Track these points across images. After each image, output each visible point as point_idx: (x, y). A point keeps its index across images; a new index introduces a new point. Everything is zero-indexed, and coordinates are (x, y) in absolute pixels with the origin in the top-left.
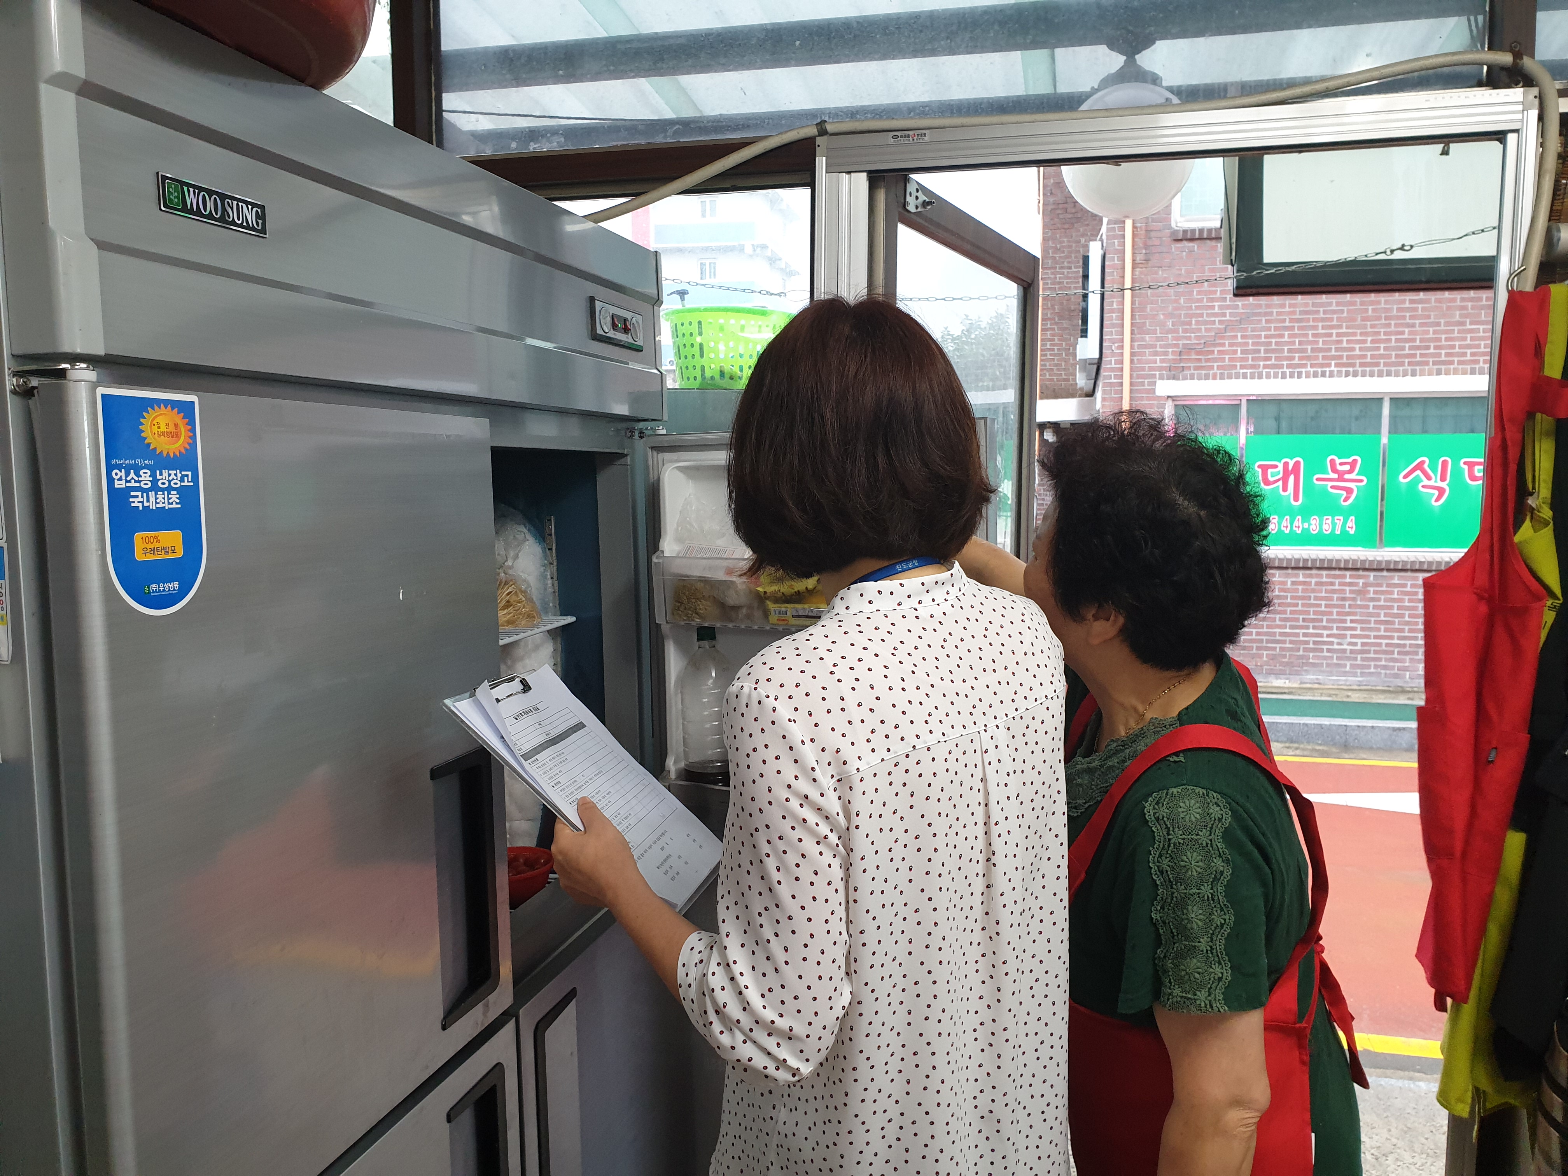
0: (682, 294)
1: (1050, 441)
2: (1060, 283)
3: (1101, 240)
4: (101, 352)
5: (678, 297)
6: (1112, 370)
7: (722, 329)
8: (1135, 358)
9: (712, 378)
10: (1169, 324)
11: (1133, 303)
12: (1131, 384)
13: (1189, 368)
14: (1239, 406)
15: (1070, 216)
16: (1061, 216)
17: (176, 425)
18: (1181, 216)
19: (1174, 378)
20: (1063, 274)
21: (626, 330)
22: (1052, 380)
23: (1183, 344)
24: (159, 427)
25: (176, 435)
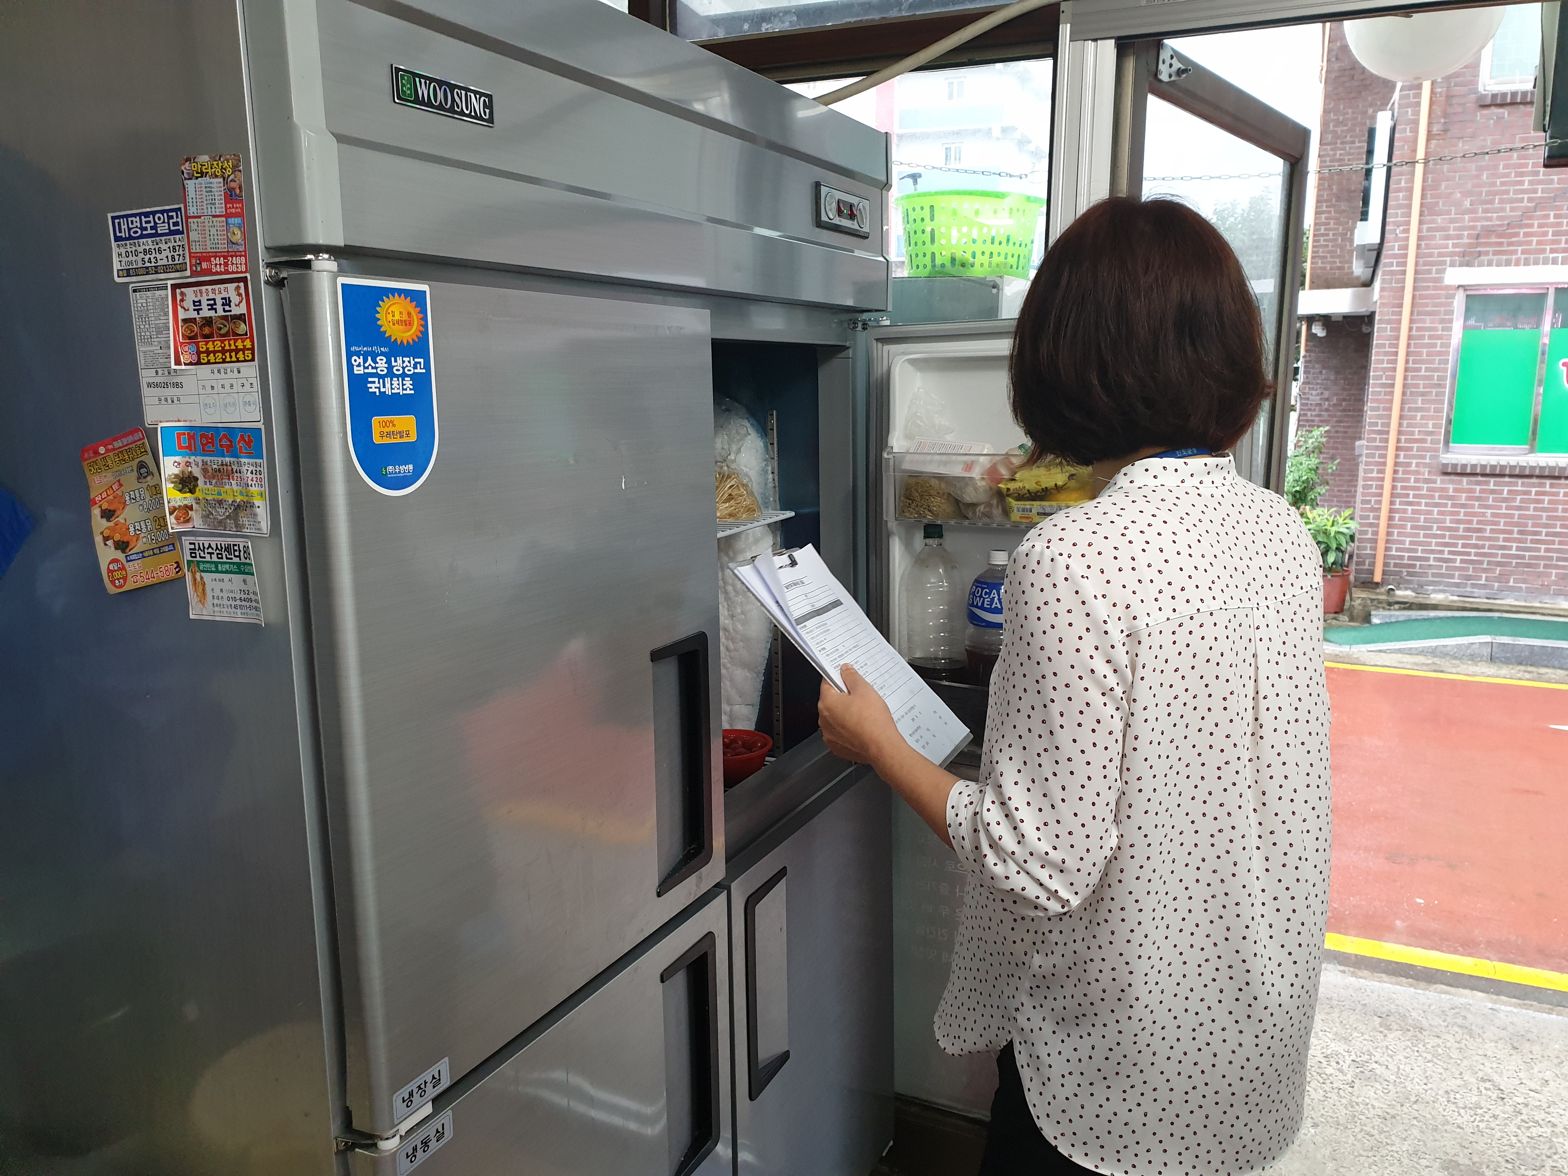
0: (915, 177)
1: (1319, 335)
2: (1340, 160)
3: (1392, 109)
4: (341, 243)
5: (910, 181)
6: (1395, 256)
7: (955, 213)
8: (1423, 243)
9: (943, 266)
10: (1467, 203)
11: (1424, 180)
12: (1416, 272)
13: (1487, 253)
14: (1543, 297)
15: (1356, 84)
16: (1347, 84)
17: (409, 314)
18: (1491, 78)
19: (1467, 265)
20: (1344, 149)
21: (852, 216)
22: (1324, 268)
23: (1482, 226)
24: (393, 316)
25: (408, 324)
